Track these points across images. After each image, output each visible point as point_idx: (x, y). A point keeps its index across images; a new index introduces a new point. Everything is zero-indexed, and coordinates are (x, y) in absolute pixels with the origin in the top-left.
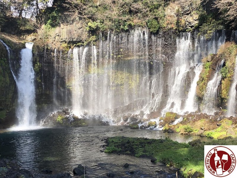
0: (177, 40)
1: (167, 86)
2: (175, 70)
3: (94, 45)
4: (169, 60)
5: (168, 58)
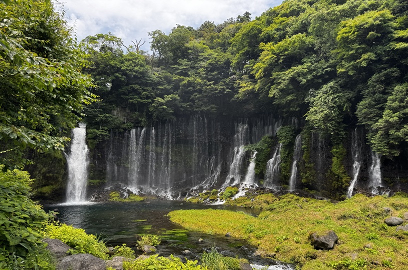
0: (236, 124)
1: (226, 163)
2: (233, 149)
3: (152, 126)
4: (227, 141)
5: (227, 139)
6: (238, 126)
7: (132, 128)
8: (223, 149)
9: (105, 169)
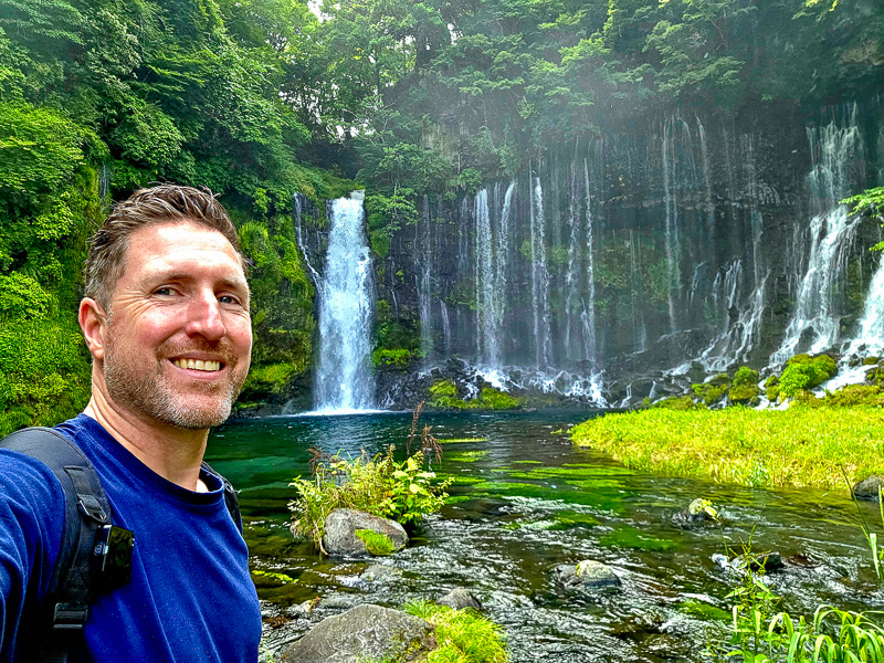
6: (818, 136)
7: (478, 186)
8: (768, 228)
9: (418, 318)
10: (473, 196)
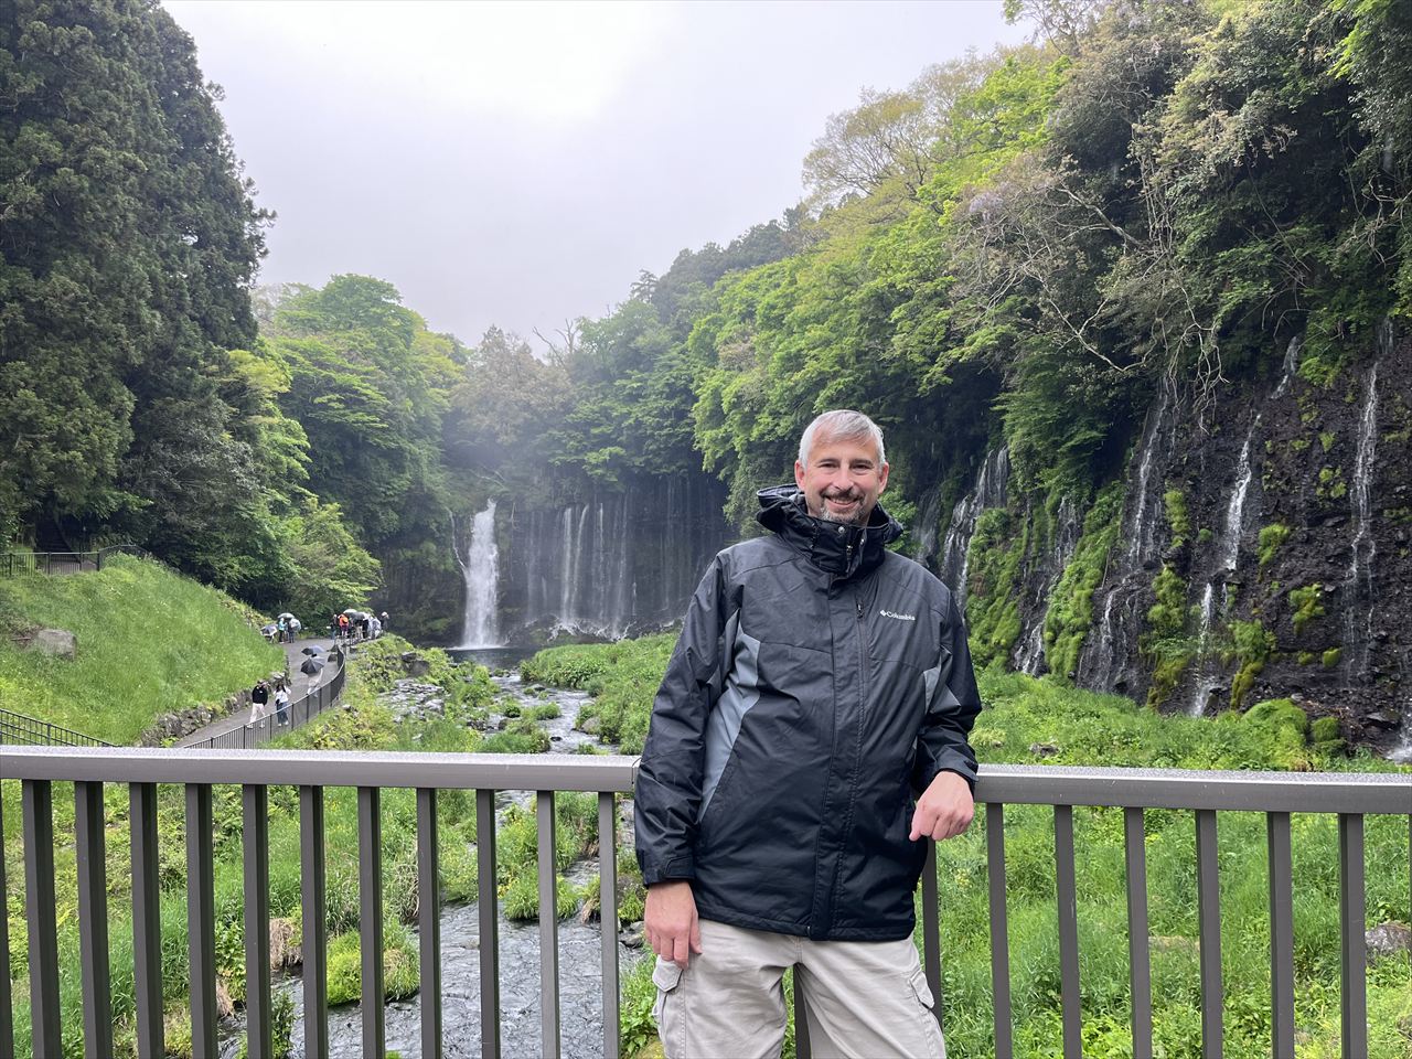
10: (563, 511)
